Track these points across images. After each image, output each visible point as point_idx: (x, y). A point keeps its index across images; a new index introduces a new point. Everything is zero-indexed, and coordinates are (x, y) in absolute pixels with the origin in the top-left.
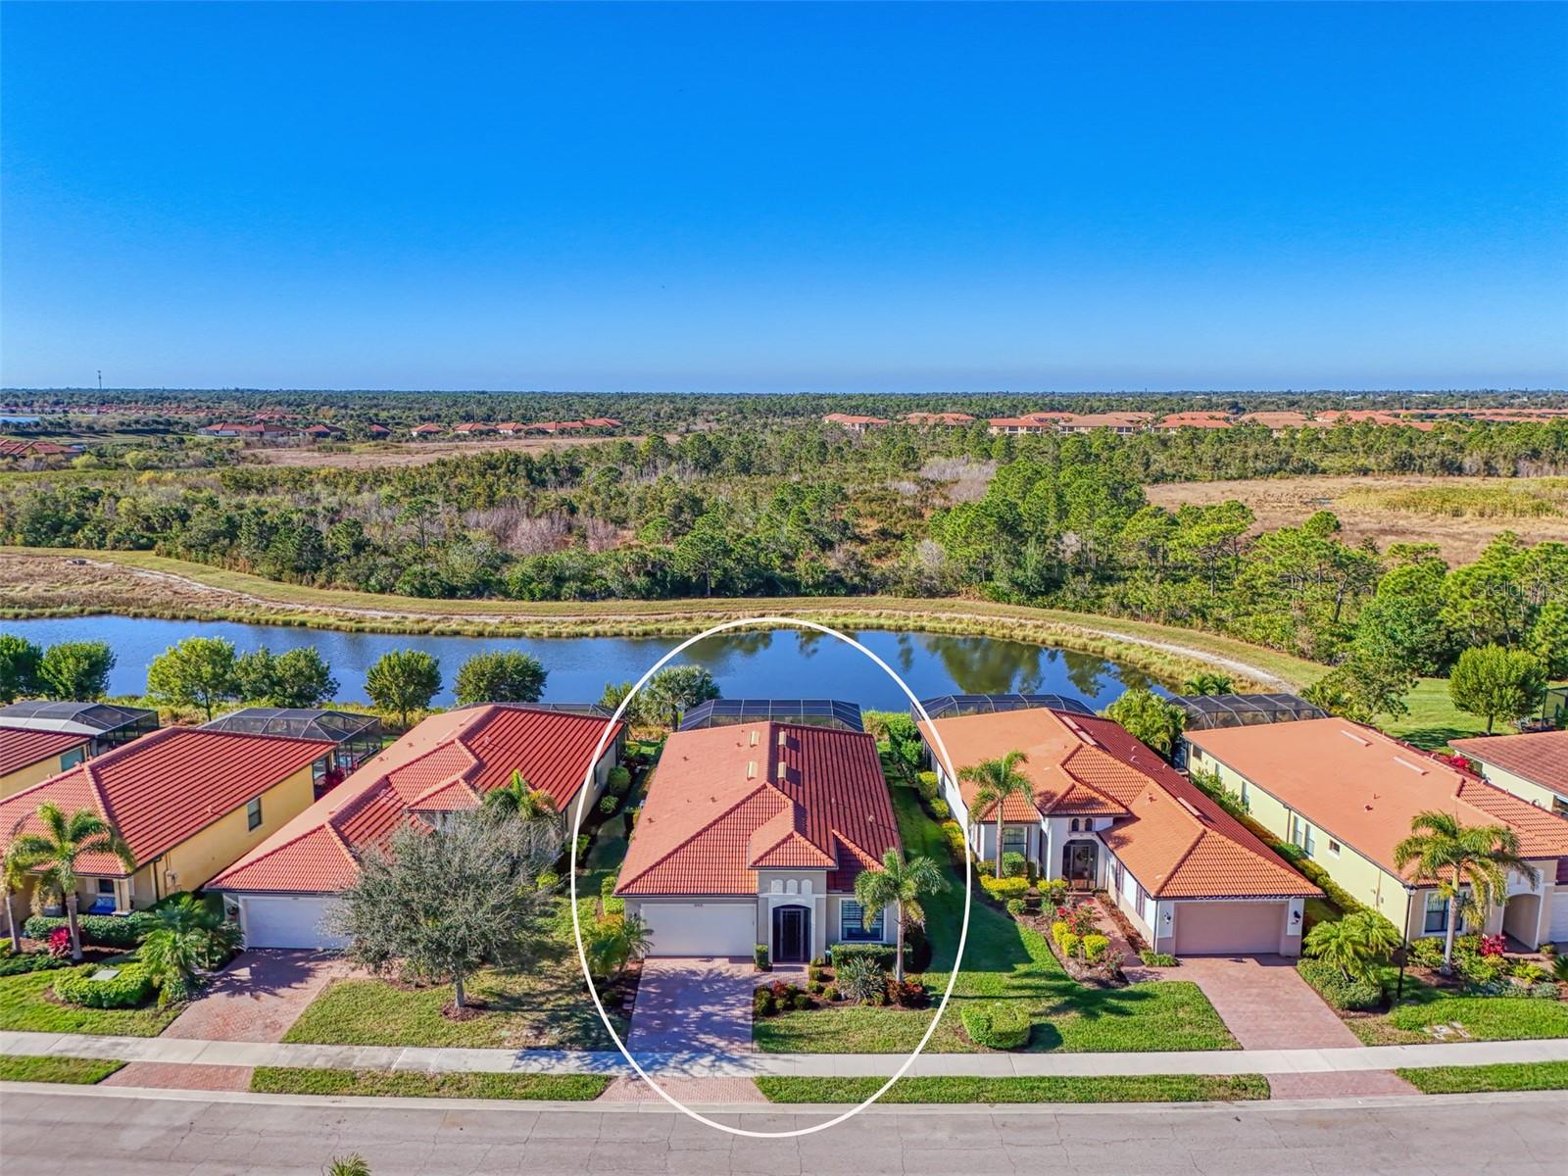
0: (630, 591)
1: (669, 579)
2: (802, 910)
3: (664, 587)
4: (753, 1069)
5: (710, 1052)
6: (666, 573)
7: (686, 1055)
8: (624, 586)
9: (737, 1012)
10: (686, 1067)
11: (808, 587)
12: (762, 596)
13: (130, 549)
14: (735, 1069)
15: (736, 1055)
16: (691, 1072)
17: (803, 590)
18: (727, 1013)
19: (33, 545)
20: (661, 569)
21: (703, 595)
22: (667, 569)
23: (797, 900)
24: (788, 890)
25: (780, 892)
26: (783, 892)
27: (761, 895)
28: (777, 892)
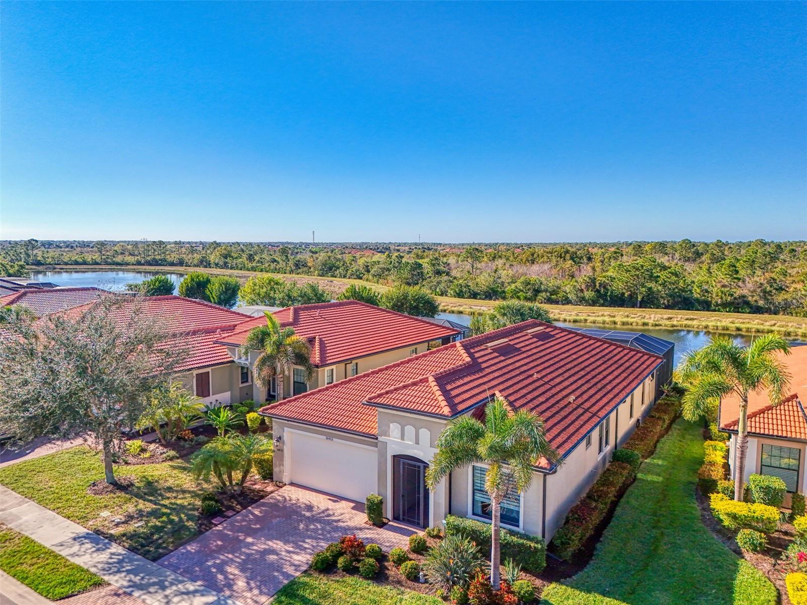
0: (582, 301)
1: (609, 294)
2: (422, 465)
3: (606, 300)
6: (608, 290)
8: (577, 297)
11: (717, 305)
12: (680, 309)
13: (355, 279)
17: (713, 307)
19: (321, 276)
20: (604, 287)
21: (634, 306)
22: (609, 288)
23: (415, 451)
24: (405, 438)
25: (398, 438)
26: (401, 440)
27: (380, 438)
28: (395, 438)
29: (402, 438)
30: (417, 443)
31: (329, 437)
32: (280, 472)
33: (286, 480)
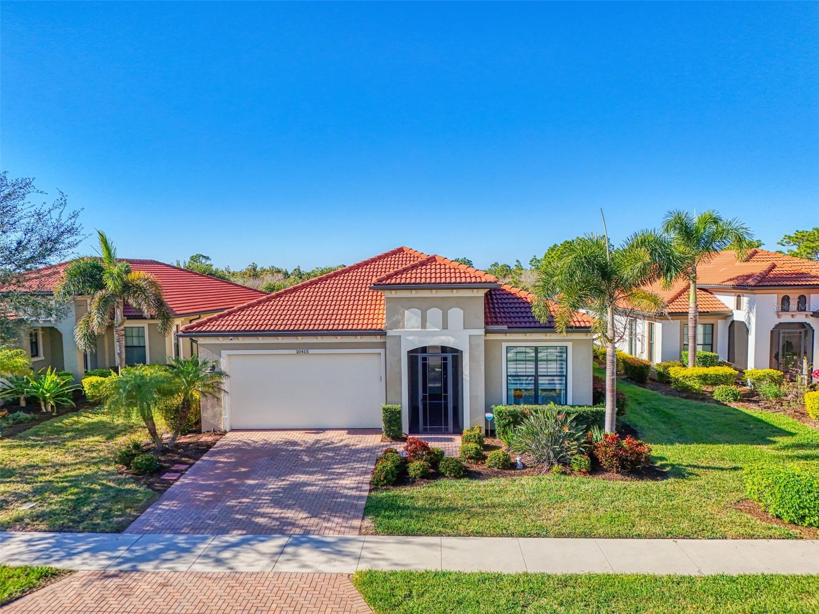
2: (450, 355)
4: (359, 558)
5: (283, 533)
7: (234, 537)
9: (347, 482)
10: (226, 555)
14: (323, 558)
15: (331, 537)
16: (233, 564)
18: (331, 484)
23: (443, 338)
24: (428, 324)
25: (418, 327)
26: (422, 328)
27: (390, 333)
28: (413, 327)
29: (423, 325)
30: (445, 326)
31: (302, 349)
32: (215, 416)
33: (224, 425)
